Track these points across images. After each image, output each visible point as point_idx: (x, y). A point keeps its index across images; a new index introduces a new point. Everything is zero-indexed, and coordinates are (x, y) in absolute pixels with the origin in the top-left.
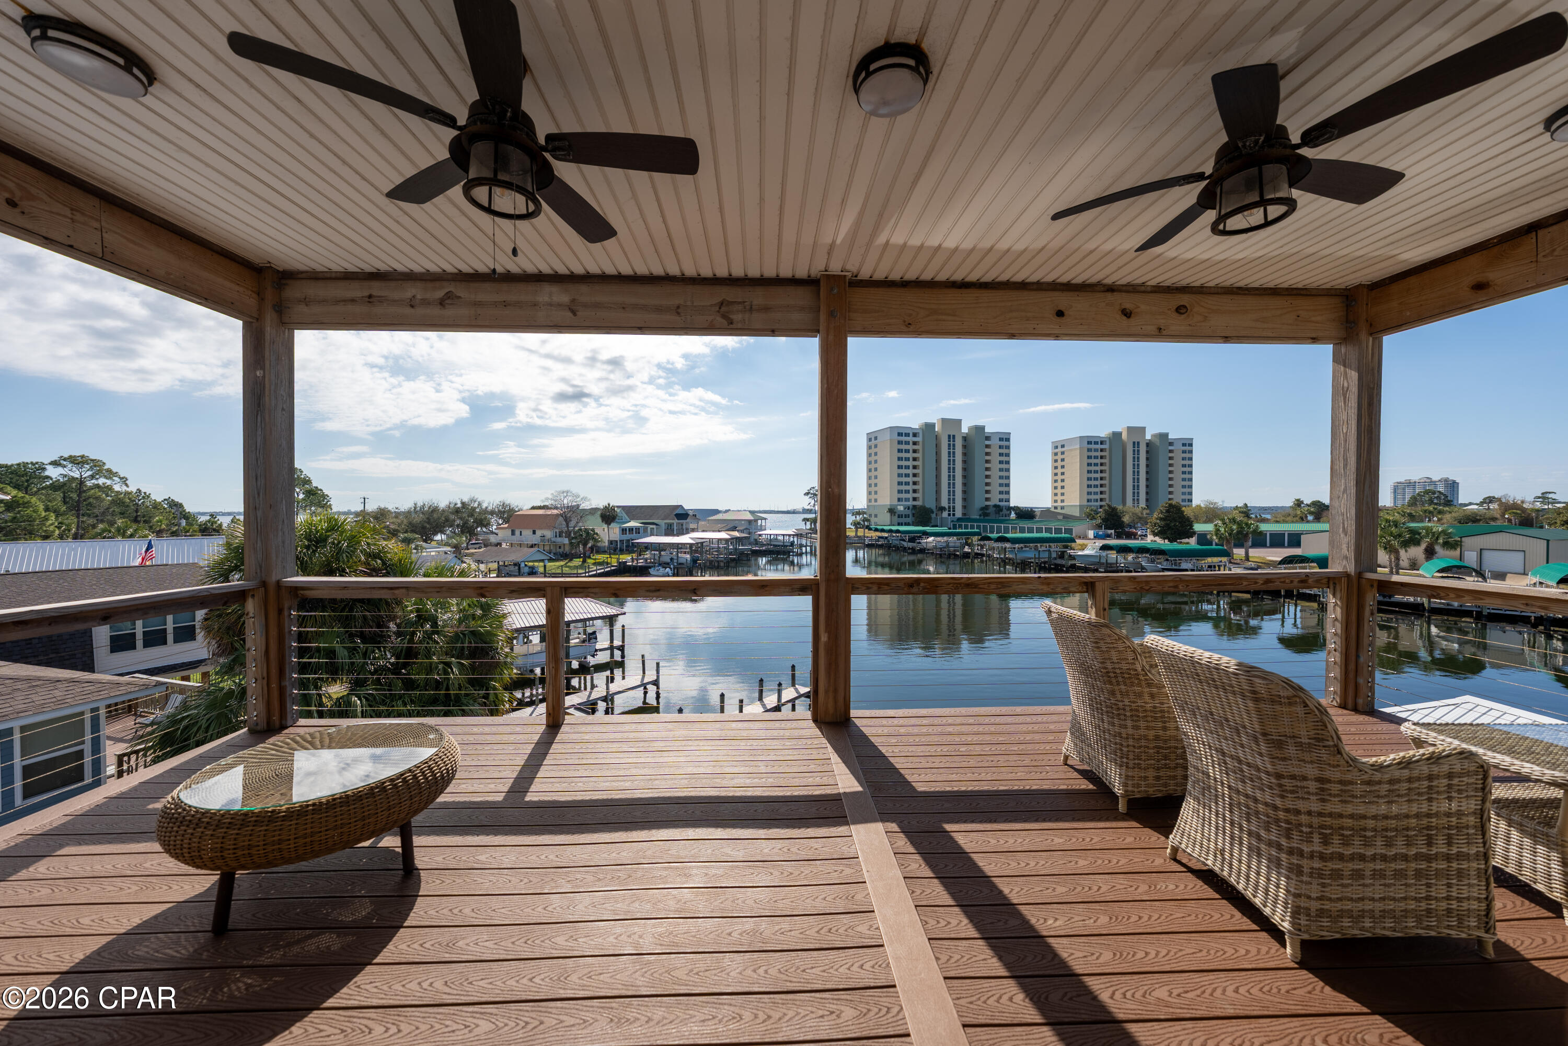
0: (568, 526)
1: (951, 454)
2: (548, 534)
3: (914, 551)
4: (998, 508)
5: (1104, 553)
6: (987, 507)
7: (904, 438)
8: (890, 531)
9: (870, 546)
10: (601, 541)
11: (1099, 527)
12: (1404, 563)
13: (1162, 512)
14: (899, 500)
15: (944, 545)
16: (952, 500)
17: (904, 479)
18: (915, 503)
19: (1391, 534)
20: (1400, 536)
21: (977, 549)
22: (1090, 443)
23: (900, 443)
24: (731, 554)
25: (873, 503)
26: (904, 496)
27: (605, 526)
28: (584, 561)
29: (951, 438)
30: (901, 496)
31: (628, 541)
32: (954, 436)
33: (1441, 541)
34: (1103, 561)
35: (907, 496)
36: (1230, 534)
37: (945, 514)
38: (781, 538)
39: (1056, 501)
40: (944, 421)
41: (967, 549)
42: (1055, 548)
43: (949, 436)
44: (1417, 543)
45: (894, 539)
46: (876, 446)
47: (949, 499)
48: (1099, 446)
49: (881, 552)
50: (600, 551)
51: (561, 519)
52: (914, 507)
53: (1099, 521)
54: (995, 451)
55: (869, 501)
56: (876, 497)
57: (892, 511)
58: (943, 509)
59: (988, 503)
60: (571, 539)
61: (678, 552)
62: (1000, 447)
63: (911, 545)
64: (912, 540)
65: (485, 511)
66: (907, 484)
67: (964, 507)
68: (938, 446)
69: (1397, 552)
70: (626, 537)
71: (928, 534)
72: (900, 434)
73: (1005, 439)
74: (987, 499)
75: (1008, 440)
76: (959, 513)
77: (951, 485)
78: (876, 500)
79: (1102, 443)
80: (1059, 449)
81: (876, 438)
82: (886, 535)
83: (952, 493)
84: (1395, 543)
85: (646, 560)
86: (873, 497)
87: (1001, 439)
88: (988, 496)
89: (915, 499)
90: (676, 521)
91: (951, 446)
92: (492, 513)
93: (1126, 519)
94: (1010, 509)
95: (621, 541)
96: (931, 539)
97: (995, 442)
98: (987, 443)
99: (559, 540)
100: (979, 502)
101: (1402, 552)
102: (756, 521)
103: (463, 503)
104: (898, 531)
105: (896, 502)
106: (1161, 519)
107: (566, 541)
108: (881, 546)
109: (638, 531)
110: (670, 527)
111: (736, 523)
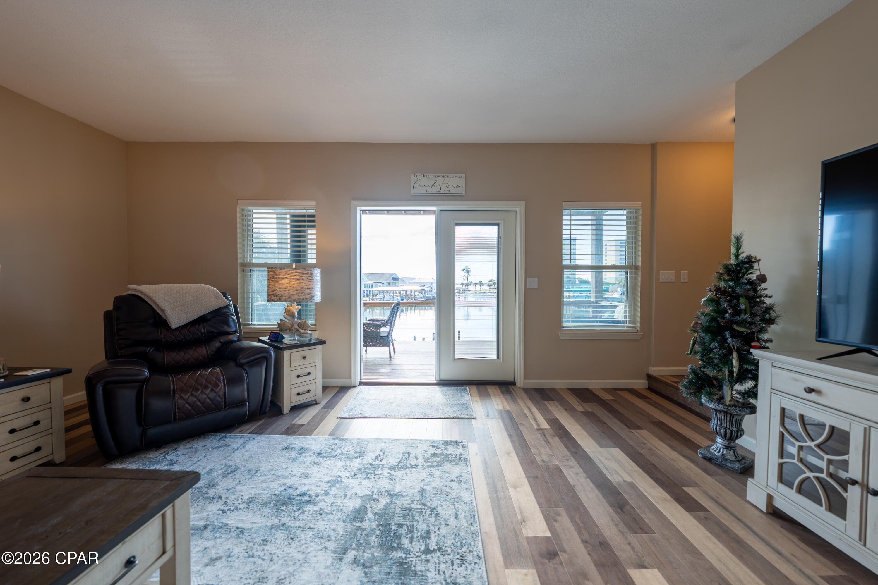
61: (393, 295)
90: (392, 281)
109: (372, 286)
110: (389, 284)
111: (425, 284)
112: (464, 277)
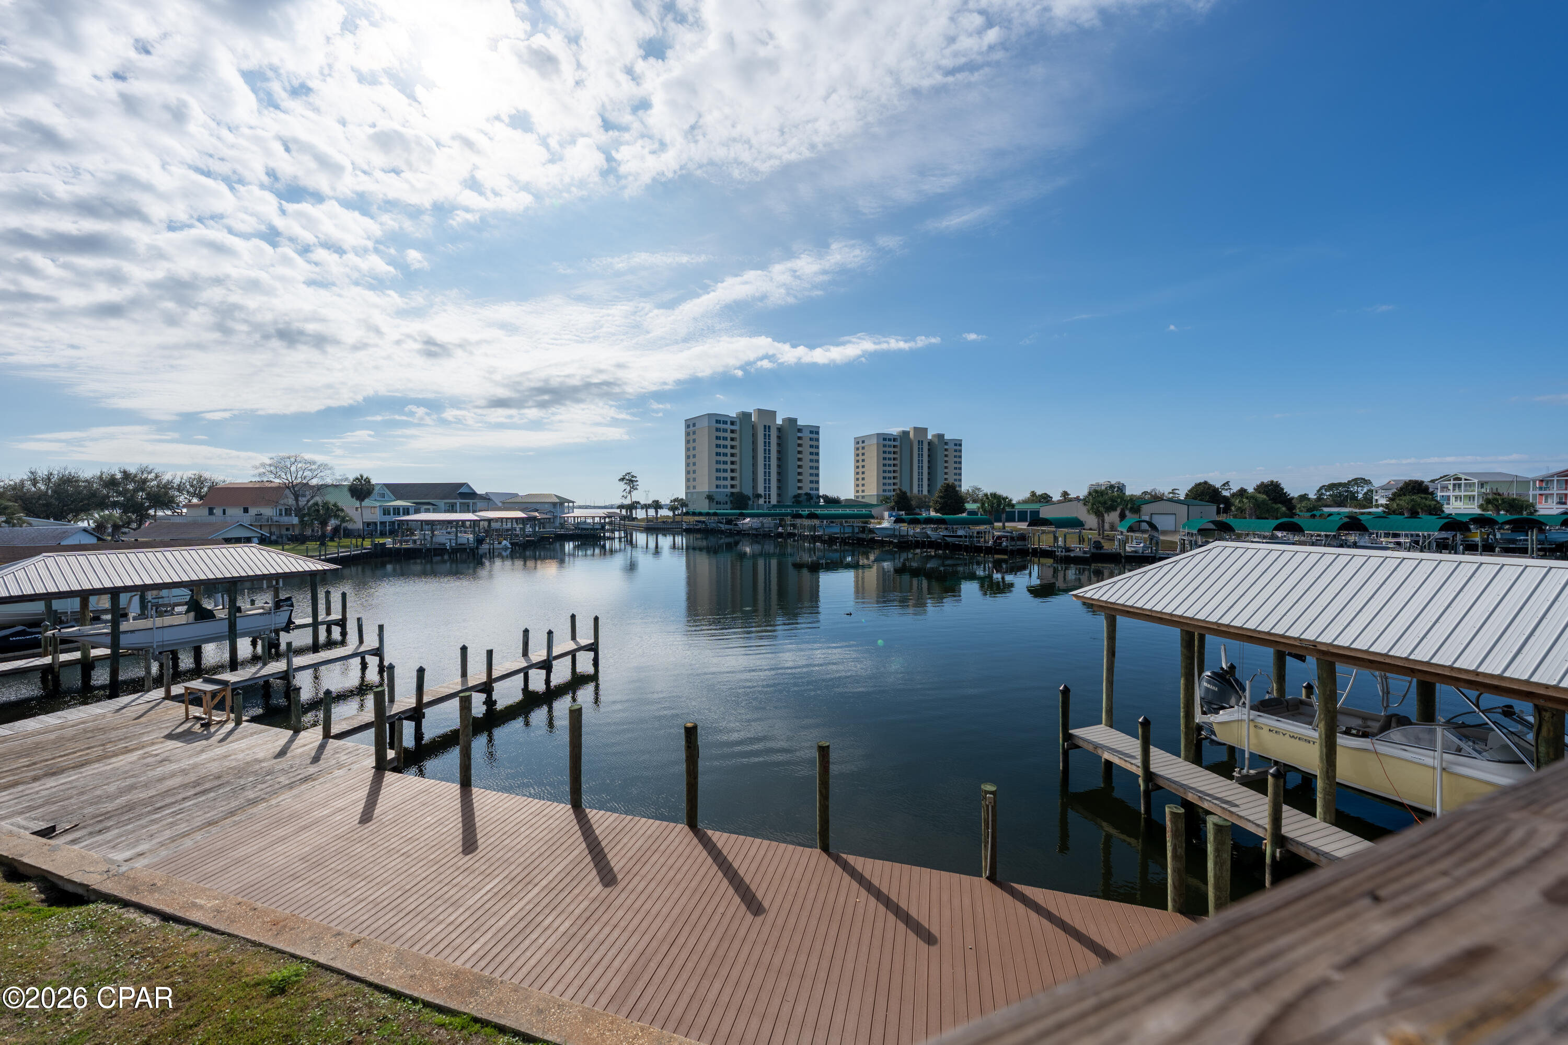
0: (297, 500)
1: (767, 444)
2: (268, 512)
3: (730, 534)
4: (809, 496)
5: (897, 526)
6: (799, 495)
7: (722, 426)
8: (708, 514)
9: (688, 531)
10: (351, 520)
11: (892, 509)
12: (1107, 526)
13: (941, 492)
14: (717, 487)
15: (760, 525)
16: (767, 488)
17: (722, 467)
18: (734, 490)
19: (1100, 502)
20: (1105, 503)
21: (790, 529)
22: (885, 439)
23: (718, 430)
24: (527, 536)
25: (692, 490)
26: (722, 483)
27: (358, 504)
28: (323, 544)
29: (767, 428)
30: (719, 483)
31: (393, 523)
32: (769, 427)
33: (1129, 506)
34: (896, 533)
35: (725, 483)
36: (992, 507)
37: (761, 501)
38: (589, 521)
39: (858, 491)
40: (760, 411)
41: (780, 530)
42: (858, 523)
43: (765, 426)
44: (1115, 509)
45: (712, 522)
46: (694, 433)
47: (765, 487)
48: (892, 443)
49: (699, 536)
50: (348, 534)
51: (287, 491)
52: (732, 493)
53: (893, 504)
54: (806, 443)
55: (688, 487)
56: (694, 483)
57: (710, 498)
58: (759, 496)
59: (800, 492)
60: (301, 516)
61: (457, 531)
62: (811, 439)
63: (728, 527)
64: (729, 522)
65: (167, 486)
66: (725, 471)
67: (779, 495)
68: (754, 435)
69: (1103, 516)
70: (387, 519)
71: (744, 516)
72: (718, 422)
73: (815, 431)
74: (800, 488)
75: (817, 433)
76: (774, 501)
77: (767, 474)
78: (694, 487)
79: (894, 440)
80: (860, 444)
81: (694, 425)
82: (702, 518)
83: (767, 481)
84: (1101, 509)
85: (415, 542)
86: (692, 483)
87: (811, 432)
88: (799, 485)
89: (732, 486)
90: (459, 499)
91: (767, 436)
92: (180, 489)
93: (913, 503)
94: (819, 497)
95: (381, 523)
96: (748, 520)
97: (806, 434)
98: (799, 434)
99: (285, 520)
100: (792, 491)
101: (1106, 515)
102: (562, 504)
103: (126, 475)
104: (715, 514)
105: (714, 489)
106: (941, 497)
107: (295, 520)
108: (698, 531)
109: (407, 511)
110: (452, 509)
111: (538, 507)
112: (624, 494)
